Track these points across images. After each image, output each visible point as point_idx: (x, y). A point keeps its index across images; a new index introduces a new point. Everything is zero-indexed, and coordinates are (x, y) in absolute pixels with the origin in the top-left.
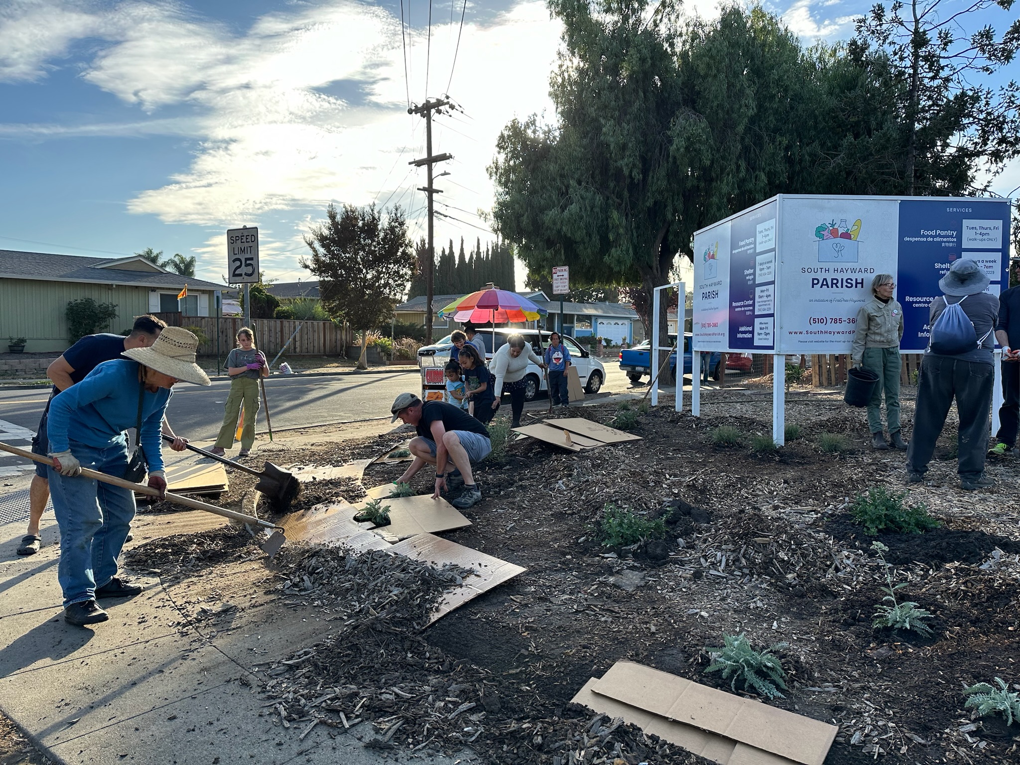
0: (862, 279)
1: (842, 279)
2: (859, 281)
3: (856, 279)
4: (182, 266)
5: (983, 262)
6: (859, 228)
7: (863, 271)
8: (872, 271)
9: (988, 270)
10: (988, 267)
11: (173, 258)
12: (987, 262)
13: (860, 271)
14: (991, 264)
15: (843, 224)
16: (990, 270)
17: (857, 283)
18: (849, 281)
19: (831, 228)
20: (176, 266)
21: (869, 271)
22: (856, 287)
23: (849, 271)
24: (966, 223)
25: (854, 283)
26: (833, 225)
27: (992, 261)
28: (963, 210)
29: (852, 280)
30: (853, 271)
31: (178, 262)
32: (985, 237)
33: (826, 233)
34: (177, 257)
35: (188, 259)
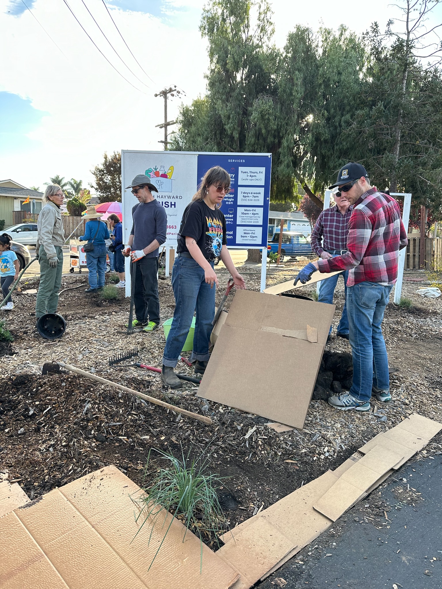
0: (175, 203)
1: (162, 202)
2: (173, 203)
3: (171, 203)
4: (75, 185)
5: (252, 193)
6: (172, 172)
7: (175, 198)
8: (181, 198)
9: (255, 198)
10: (255, 197)
11: (70, 181)
12: (254, 193)
13: (173, 197)
14: (257, 195)
15: (162, 169)
16: (256, 198)
17: (171, 205)
18: (167, 203)
19: (155, 171)
20: (73, 186)
21: (179, 198)
22: (171, 207)
23: (167, 197)
24: (241, 169)
25: (169, 204)
26: (156, 169)
27: (258, 193)
28: (239, 161)
29: (168, 203)
30: (169, 197)
31: (73, 183)
32: (253, 178)
33: (151, 174)
34: (72, 180)
35: (78, 182)
